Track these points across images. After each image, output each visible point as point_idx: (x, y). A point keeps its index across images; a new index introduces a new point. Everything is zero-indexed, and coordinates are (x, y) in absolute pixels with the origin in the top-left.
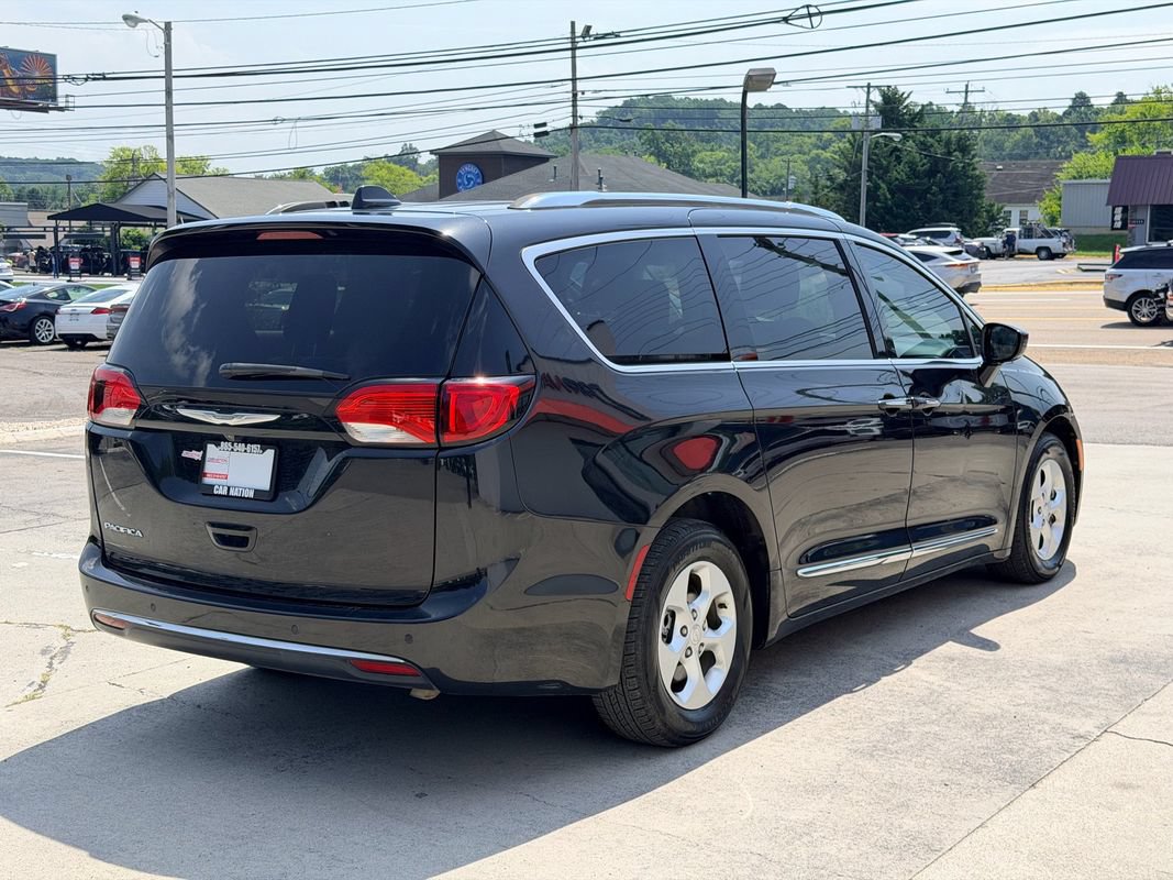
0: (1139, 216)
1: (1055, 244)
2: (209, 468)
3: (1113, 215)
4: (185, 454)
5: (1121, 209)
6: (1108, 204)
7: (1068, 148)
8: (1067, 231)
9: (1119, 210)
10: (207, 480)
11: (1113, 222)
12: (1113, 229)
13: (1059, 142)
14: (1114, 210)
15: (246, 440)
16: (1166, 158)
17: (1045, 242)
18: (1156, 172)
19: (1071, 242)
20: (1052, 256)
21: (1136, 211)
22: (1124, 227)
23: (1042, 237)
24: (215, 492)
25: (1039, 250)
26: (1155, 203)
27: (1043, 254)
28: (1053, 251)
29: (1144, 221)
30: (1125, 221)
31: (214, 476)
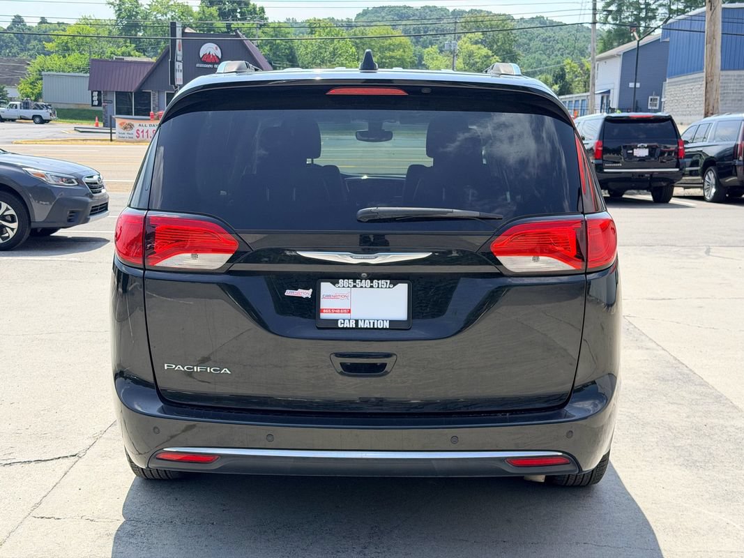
0: (108, 98)
1: (45, 113)
2: (324, 304)
3: (92, 97)
4: (289, 293)
5: (97, 93)
6: (89, 90)
7: (13, 51)
8: (50, 105)
9: (95, 94)
10: (323, 316)
11: (93, 101)
12: (93, 105)
13: (7, 47)
14: (92, 93)
15: (372, 277)
16: (121, 62)
17: (38, 112)
18: (118, 71)
19: (54, 113)
20: (43, 121)
21: (106, 95)
22: (100, 104)
23: (35, 109)
24: (340, 326)
25: (34, 117)
26: (119, 90)
27: (37, 120)
28: (44, 118)
29: (112, 102)
30: (99, 100)
31: (332, 311)
